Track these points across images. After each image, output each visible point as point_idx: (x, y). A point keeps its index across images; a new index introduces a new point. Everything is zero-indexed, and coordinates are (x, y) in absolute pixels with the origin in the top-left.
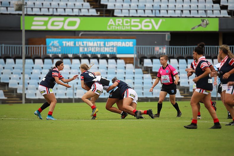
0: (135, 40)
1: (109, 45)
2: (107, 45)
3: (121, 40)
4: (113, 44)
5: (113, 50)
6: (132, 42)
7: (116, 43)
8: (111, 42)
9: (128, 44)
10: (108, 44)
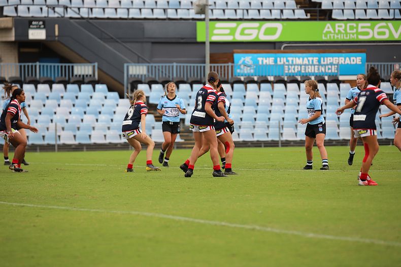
0: (364, 55)
1: (325, 63)
2: (322, 63)
3: (344, 55)
4: (331, 61)
5: (331, 69)
6: (360, 58)
7: (336, 60)
8: (329, 58)
9: (353, 61)
10: (324, 61)
